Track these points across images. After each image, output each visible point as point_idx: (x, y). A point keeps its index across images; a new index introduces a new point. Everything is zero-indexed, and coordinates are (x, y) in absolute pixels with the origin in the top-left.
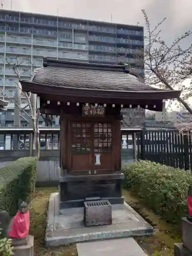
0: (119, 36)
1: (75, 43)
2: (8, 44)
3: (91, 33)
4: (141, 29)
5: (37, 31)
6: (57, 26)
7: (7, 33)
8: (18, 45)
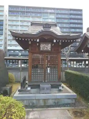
0: (71, 14)
1: (50, 19)
2: (21, 21)
3: (57, 14)
4: (81, 10)
5: (33, 14)
6: (42, 11)
7: (20, 16)
8: (25, 21)
